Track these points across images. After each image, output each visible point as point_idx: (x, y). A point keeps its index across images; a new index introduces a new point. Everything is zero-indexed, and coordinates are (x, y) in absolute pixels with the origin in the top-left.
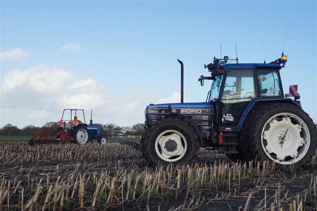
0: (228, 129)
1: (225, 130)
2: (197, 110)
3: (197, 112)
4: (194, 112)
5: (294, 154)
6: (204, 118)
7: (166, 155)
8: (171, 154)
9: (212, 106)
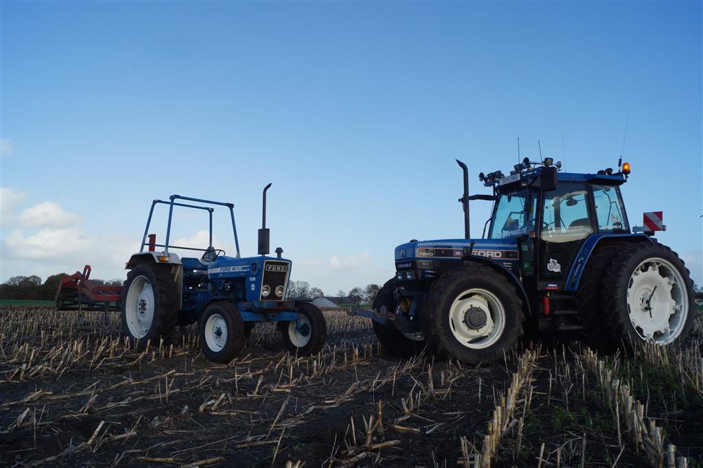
0: (552, 286)
1: (548, 288)
2: (496, 253)
3: (495, 256)
5: (664, 327)
6: (506, 266)
7: (463, 336)
8: (475, 333)
9: (516, 246)
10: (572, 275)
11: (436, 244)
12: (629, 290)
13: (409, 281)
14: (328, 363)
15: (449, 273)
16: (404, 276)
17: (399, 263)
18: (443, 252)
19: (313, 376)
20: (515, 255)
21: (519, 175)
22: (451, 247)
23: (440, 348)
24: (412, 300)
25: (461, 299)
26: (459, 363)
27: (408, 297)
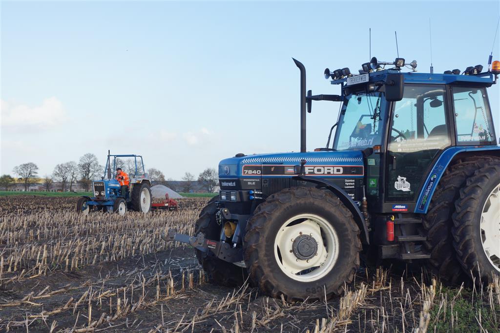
0: (400, 207)
1: (393, 210)
2: (335, 169)
3: (335, 172)
4: (329, 173)
6: (347, 184)
7: (290, 267)
8: (305, 264)
9: (360, 159)
10: (424, 194)
11: (264, 160)
12: (483, 214)
13: (233, 203)
14: (137, 299)
15: (276, 195)
16: (228, 196)
17: (223, 181)
18: (273, 169)
19: (116, 316)
20: (358, 170)
21: (367, 76)
22: (282, 164)
23: (263, 281)
24: (236, 224)
25: (289, 225)
26: (283, 298)
27: (232, 221)
